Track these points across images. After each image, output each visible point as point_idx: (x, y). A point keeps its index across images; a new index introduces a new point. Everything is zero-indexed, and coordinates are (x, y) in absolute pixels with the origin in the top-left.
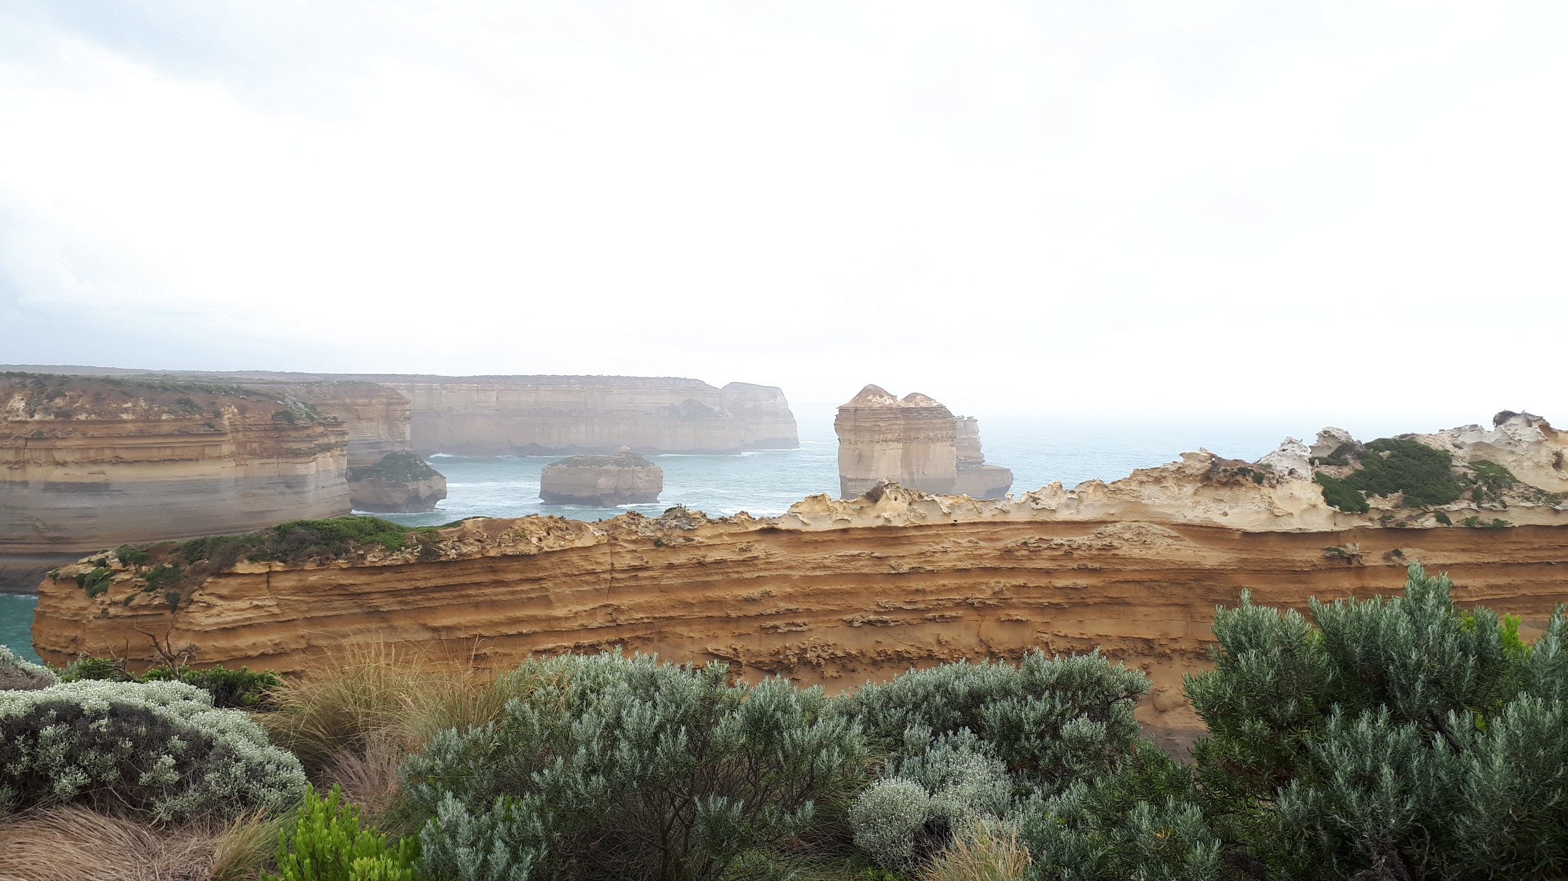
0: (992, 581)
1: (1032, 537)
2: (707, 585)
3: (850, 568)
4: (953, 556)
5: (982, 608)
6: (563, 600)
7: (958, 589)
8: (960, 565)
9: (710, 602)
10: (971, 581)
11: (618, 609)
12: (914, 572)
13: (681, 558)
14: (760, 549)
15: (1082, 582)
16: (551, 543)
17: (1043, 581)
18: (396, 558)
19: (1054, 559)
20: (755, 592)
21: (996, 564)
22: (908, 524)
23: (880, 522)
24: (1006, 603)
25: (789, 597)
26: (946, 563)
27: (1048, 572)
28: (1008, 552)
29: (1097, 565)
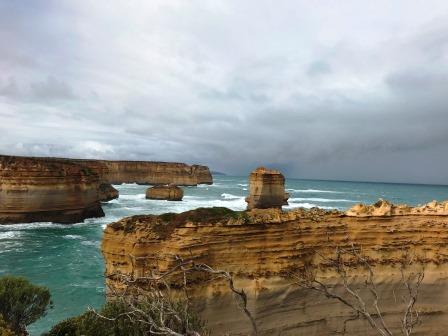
0: (420, 235)
1: (430, 220)
4: (405, 226)
5: (417, 245)
6: (287, 239)
7: (408, 238)
9: (330, 241)
10: (412, 235)
12: (395, 232)
17: (437, 236)
18: (239, 223)
19: (439, 228)
21: (420, 229)
22: (390, 215)
23: (382, 214)
26: (403, 228)
27: (439, 233)
28: (423, 225)
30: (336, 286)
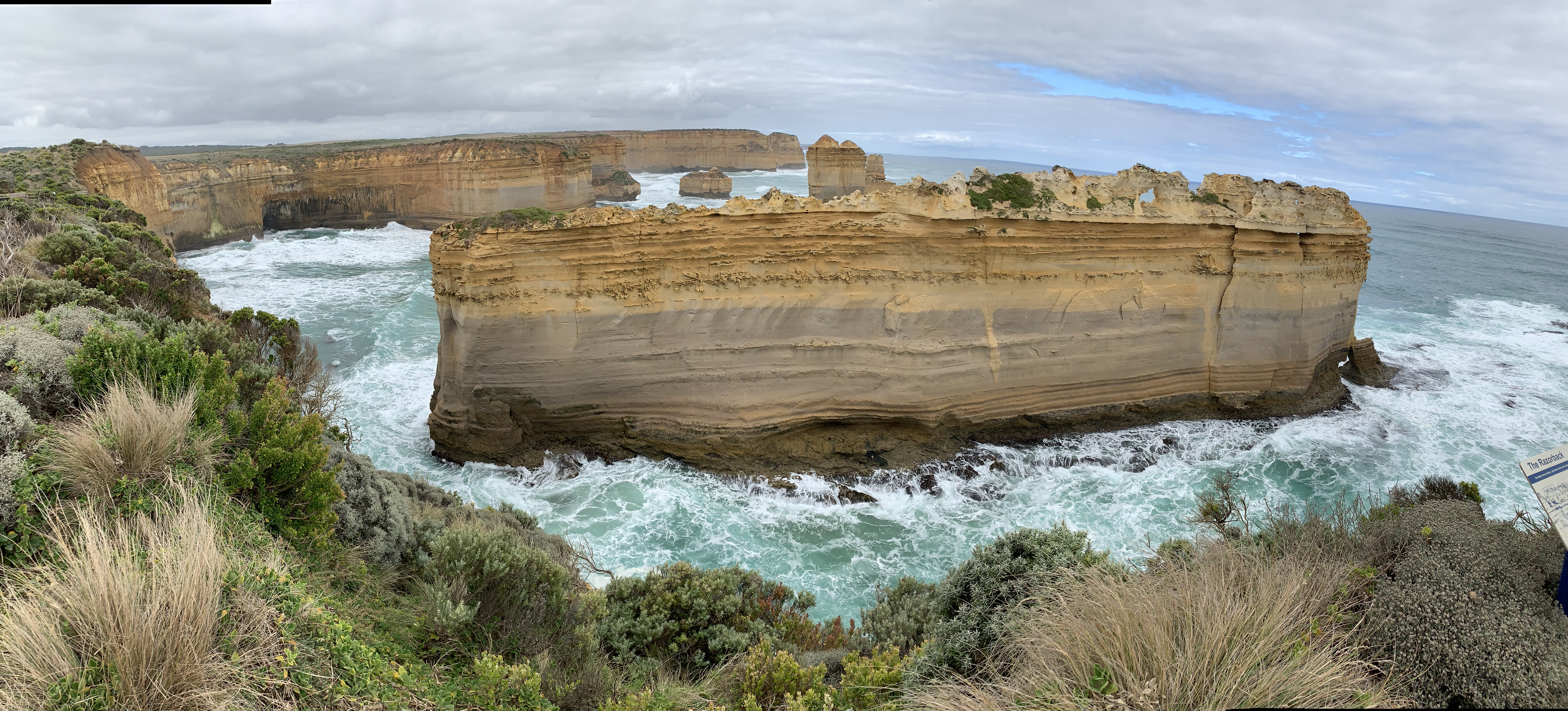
0: (823, 242)
1: (844, 220)
2: (685, 243)
3: (753, 234)
4: (805, 229)
5: (817, 255)
6: (618, 248)
7: (806, 246)
8: (808, 234)
9: (686, 251)
10: (812, 242)
11: (643, 254)
12: (786, 237)
13: (671, 230)
14: (711, 224)
15: (865, 243)
16: (615, 221)
17: (847, 242)
18: (545, 227)
19: (853, 231)
20: (706, 246)
21: (825, 234)
22: (784, 212)
23: (769, 211)
24: (829, 253)
25: (723, 249)
26: (801, 232)
27: (850, 238)
28: (832, 228)
29: (873, 235)
30: (700, 311)
